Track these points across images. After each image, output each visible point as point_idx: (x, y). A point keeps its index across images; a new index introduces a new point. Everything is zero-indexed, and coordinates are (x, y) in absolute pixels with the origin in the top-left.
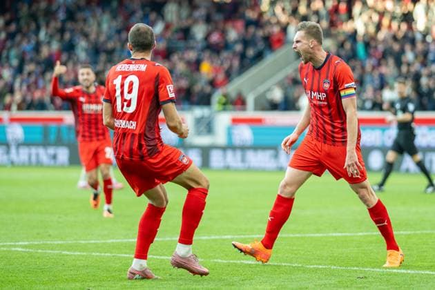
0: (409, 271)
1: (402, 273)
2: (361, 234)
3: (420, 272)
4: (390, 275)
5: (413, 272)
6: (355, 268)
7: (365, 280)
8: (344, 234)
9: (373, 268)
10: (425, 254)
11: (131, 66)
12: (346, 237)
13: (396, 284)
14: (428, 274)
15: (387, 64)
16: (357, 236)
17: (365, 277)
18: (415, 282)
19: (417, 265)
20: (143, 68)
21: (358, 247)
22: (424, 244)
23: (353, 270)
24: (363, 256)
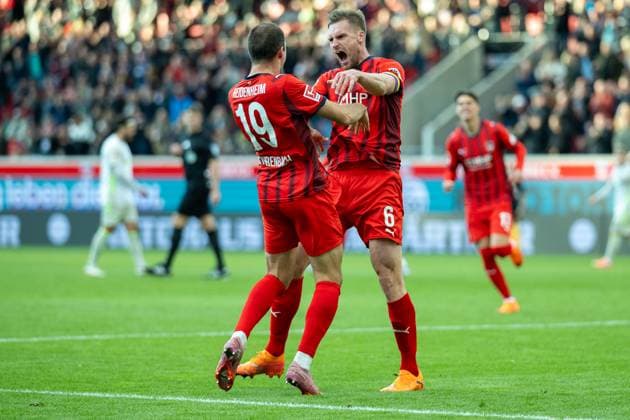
0: (107, 395)
1: (96, 397)
2: (35, 339)
3: (123, 395)
4: (79, 401)
5: (112, 396)
6: (27, 391)
7: (40, 408)
8: (10, 340)
9: (53, 390)
10: (130, 369)
11: (248, 89)
12: (13, 344)
13: (88, 414)
14: (134, 399)
15: (75, 85)
16: (29, 343)
17: (42, 405)
18: (116, 411)
19: (118, 385)
20: (262, 88)
21: (31, 359)
22: (129, 354)
23: (23, 394)
24: (38, 371)
